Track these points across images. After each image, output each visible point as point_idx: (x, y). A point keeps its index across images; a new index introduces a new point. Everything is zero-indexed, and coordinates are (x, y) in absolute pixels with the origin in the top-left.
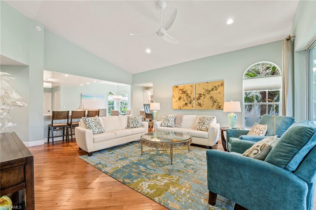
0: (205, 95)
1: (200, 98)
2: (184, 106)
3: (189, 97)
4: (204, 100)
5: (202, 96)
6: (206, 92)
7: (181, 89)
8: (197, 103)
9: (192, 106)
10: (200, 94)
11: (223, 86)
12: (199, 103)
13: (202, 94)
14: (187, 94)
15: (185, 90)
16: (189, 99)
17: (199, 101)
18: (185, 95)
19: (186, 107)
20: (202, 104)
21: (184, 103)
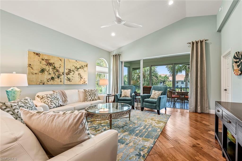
0: (74, 71)
1: (70, 73)
2: (49, 80)
3: (57, 71)
4: (73, 76)
5: (71, 71)
6: (76, 69)
7: (46, 59)
8: (66, 78)
9: (61, 81)
10: (69, 70)
11: (87, 67)
12: (69, 78)
13: (72, 70)
14: (55, 67)
15: (51, 61)
16: (57, 73)
17: (68, 76)
18: (50, 67)
19: (51, 82)
20: (71, 79)
21: (50, 77)
